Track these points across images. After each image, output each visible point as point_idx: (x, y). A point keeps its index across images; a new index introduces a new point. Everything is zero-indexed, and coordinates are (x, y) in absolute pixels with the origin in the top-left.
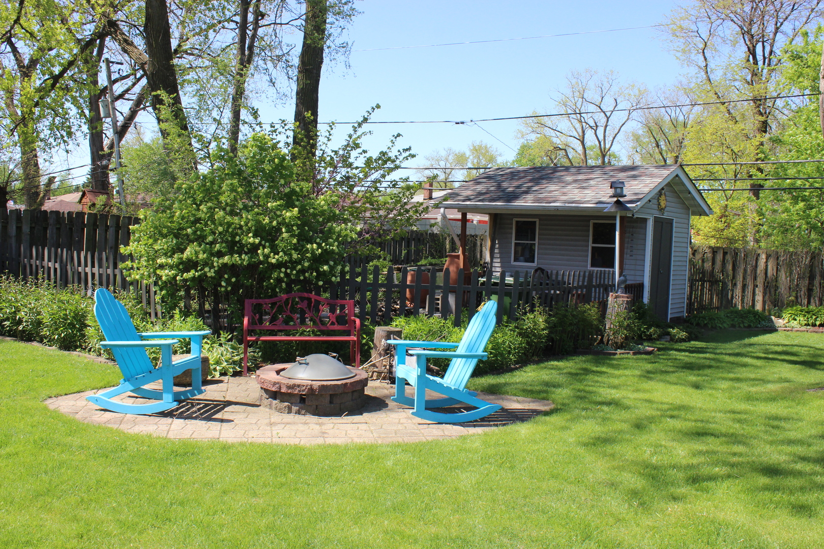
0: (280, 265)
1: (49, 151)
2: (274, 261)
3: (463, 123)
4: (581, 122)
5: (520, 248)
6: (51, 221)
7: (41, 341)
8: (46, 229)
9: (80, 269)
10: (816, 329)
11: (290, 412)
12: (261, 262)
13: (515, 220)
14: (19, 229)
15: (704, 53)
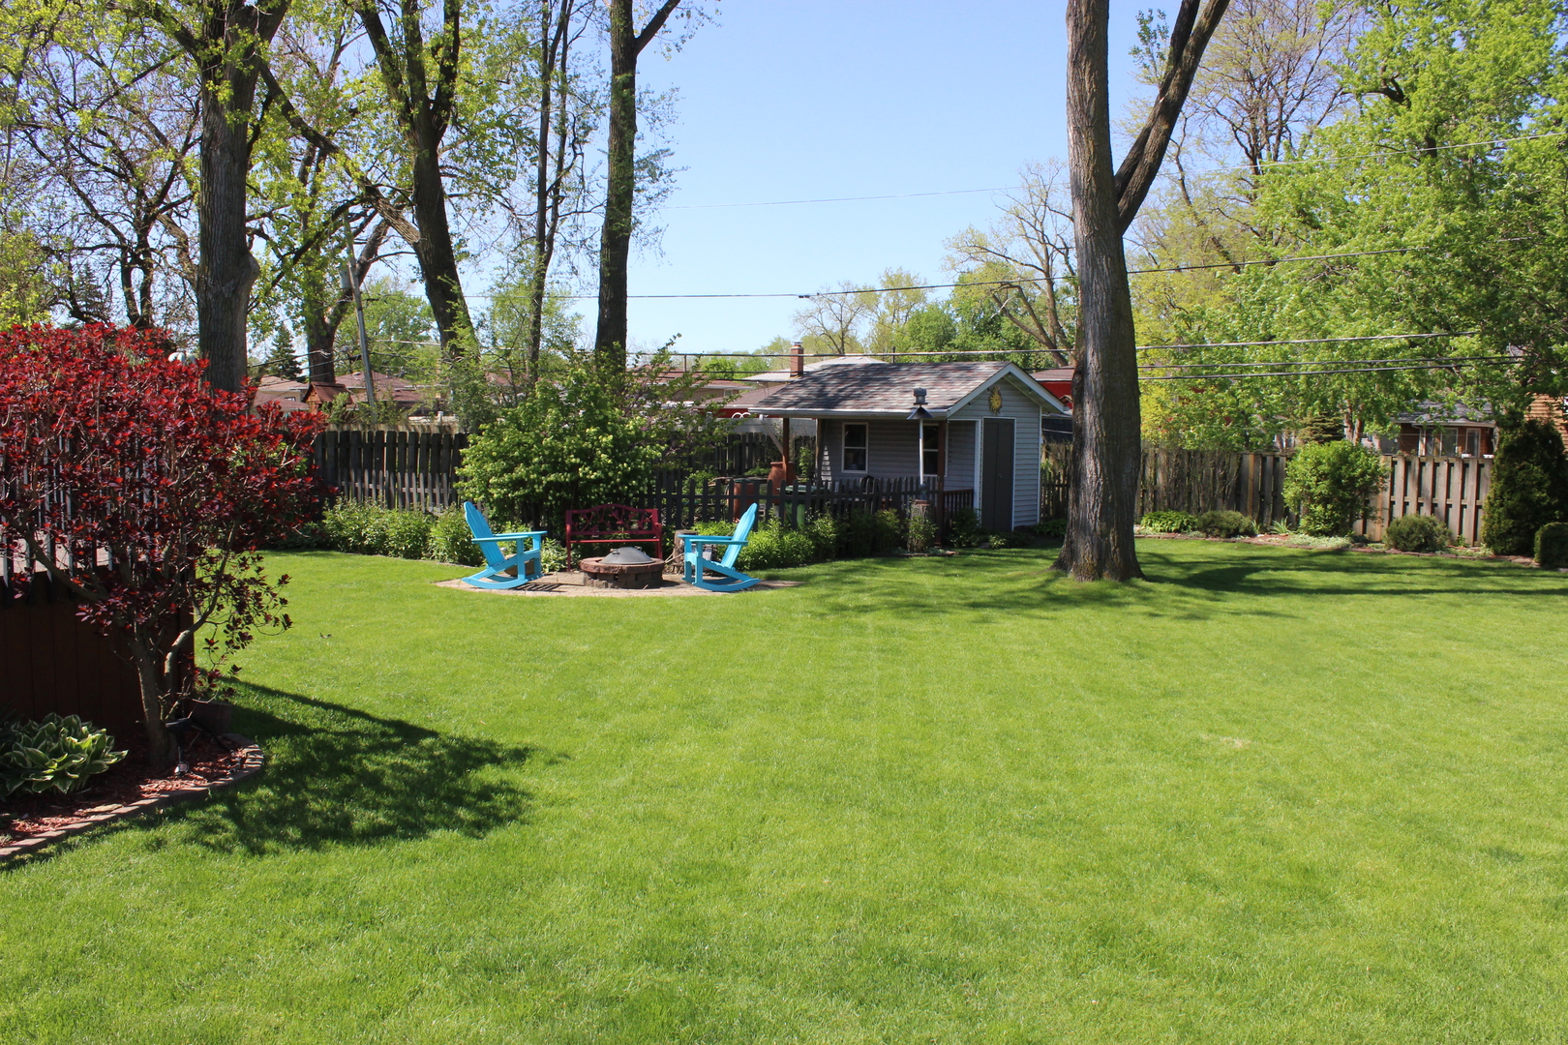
0: (598, 481)
2: (591, 477)
3: (807, 297)
4: (1044, 243)
5: (851, 455)
7: (386, 553)
9: (404, 490)
10: (1172, 535)
11: (607, 587)
12: (582, 479)
13: (844, 424)
15: (1177, 159)
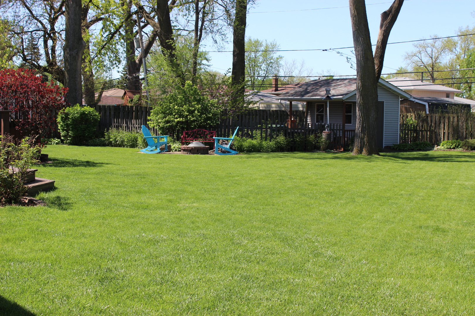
1: (109, 72)
2: (192, 119)
5: (319, 117)
6: (121, 110)
7: (124, 147)
8: (119, 113)
10: (450, 150)
12: (189, 120)
13: (316, 104)
14: (110, 113)
